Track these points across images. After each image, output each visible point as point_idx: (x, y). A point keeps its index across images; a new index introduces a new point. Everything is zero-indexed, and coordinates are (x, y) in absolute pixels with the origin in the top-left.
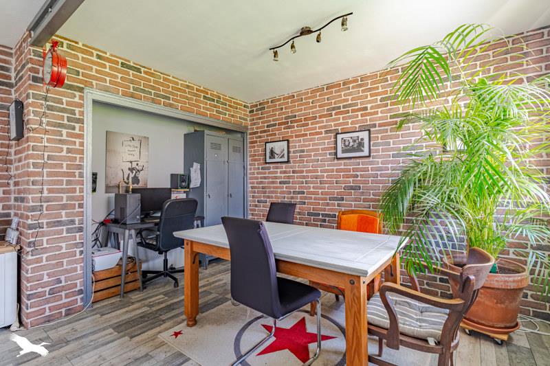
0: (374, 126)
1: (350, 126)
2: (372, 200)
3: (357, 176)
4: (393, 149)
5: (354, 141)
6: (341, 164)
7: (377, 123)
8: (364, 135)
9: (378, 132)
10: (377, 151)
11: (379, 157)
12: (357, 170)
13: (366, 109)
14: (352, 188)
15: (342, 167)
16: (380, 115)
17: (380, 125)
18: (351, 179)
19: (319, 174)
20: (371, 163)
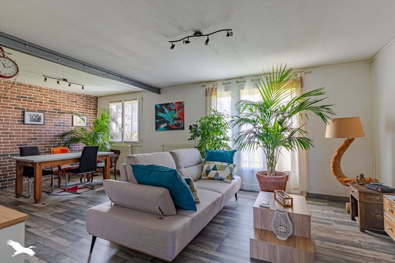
0: (46, 111)
1: (32, 108)
2: (43, 144)
3: (36, 133)
4: (54, 123)
5: (36, 116)
6: (26, 127)
7: (47, 110)
8: (42, 115)
9: (48, 114)
10: (47, 122)
11: (48, 125)
12: (36, 130)
13: (42, 103)
14: (33, 139)
15: (27, 128)
16: (49, 107)
17: (48, 112)
18: (32, 135)
19: (9, 131)
20: (44, 128)
